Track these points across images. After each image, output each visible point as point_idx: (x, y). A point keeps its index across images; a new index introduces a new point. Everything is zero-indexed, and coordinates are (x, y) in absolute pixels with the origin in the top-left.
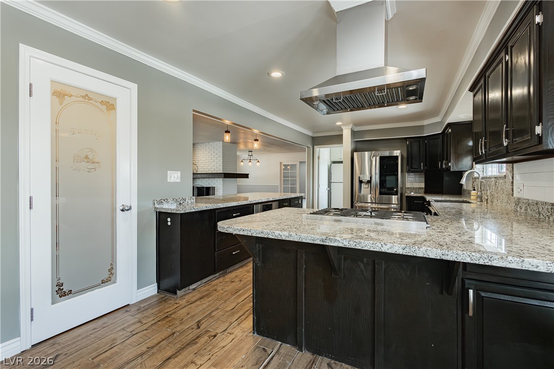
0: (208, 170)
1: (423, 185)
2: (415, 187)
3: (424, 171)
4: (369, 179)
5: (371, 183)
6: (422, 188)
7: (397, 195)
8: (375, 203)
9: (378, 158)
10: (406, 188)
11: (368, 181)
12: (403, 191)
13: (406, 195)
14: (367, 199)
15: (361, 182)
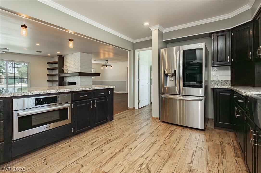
0: (73, 71)
1: (229, 78)
2: (221, 79)
3: (230, 64)
4: (174, 73)
5: (175, 76)
6: (228, 81)
7: (202, 87)
8: (180, 95)
9: (182, 52)
10: (211, 81)
11: (172, 74)
12: (208, 83)
13: (212, 87)
14: (175, 91)
15: (167, 75)
